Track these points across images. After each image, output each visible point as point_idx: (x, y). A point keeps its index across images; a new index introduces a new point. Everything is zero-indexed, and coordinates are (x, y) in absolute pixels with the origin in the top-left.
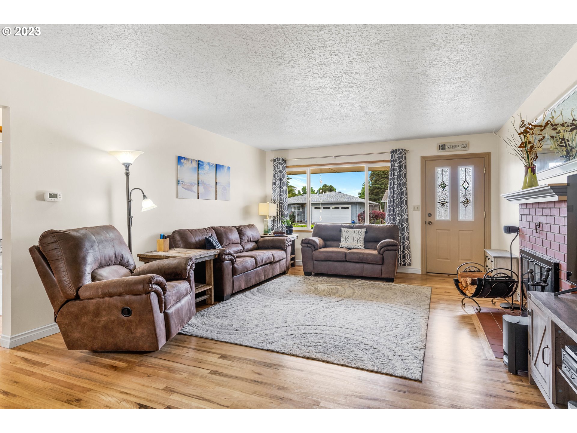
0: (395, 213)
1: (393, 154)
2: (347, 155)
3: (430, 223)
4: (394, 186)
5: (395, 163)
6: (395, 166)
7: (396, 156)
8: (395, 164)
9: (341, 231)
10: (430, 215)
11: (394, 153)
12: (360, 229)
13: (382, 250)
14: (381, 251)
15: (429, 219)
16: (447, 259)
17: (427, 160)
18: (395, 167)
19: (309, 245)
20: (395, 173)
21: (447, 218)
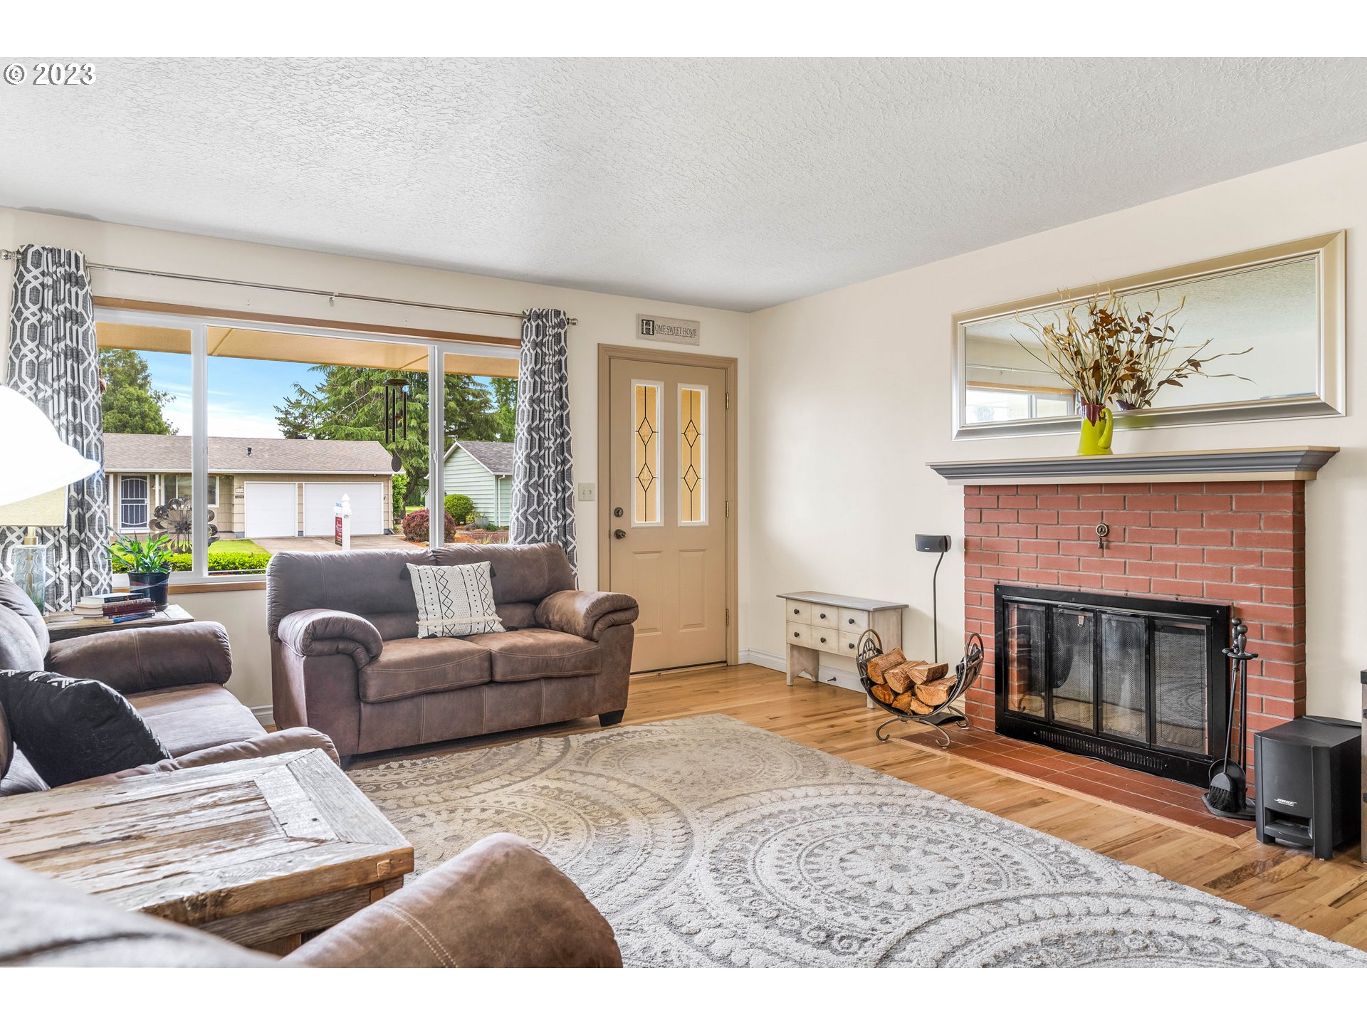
0: (542, 507)
1: (541, 323)
2: (390, 301)
3: (619, 535)
4: (540, 422)
5: (547, 352)
6: (547, 360)
7: (550, 331)
8: (546, 355)
9: (405, 576)
10: (618, 512)
11: (544, 320)
12: (475, 565)
13: (599, 625)
14: (596, 629)
15: (617, 524)
16: (655, 629)
17: (614, 357)
18: (546, 363)
19: (341, 646)
20: (545, 383)
21: (658, 519)
